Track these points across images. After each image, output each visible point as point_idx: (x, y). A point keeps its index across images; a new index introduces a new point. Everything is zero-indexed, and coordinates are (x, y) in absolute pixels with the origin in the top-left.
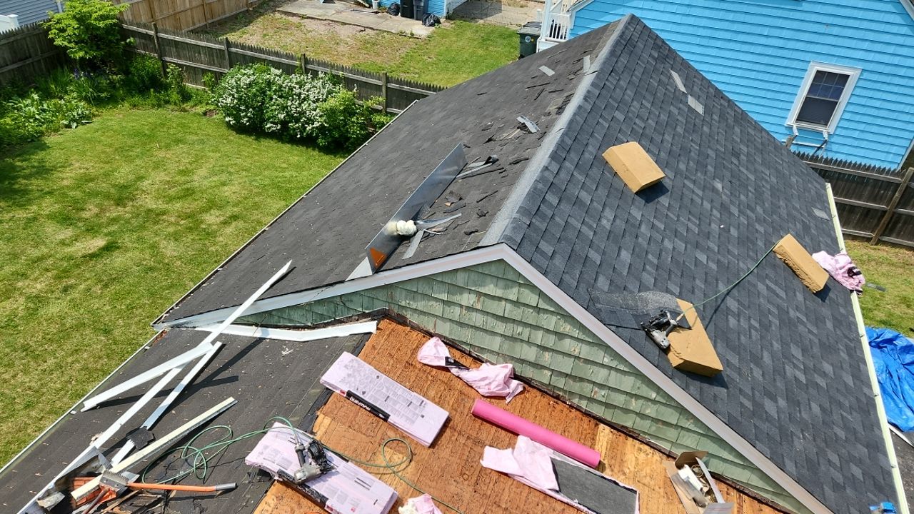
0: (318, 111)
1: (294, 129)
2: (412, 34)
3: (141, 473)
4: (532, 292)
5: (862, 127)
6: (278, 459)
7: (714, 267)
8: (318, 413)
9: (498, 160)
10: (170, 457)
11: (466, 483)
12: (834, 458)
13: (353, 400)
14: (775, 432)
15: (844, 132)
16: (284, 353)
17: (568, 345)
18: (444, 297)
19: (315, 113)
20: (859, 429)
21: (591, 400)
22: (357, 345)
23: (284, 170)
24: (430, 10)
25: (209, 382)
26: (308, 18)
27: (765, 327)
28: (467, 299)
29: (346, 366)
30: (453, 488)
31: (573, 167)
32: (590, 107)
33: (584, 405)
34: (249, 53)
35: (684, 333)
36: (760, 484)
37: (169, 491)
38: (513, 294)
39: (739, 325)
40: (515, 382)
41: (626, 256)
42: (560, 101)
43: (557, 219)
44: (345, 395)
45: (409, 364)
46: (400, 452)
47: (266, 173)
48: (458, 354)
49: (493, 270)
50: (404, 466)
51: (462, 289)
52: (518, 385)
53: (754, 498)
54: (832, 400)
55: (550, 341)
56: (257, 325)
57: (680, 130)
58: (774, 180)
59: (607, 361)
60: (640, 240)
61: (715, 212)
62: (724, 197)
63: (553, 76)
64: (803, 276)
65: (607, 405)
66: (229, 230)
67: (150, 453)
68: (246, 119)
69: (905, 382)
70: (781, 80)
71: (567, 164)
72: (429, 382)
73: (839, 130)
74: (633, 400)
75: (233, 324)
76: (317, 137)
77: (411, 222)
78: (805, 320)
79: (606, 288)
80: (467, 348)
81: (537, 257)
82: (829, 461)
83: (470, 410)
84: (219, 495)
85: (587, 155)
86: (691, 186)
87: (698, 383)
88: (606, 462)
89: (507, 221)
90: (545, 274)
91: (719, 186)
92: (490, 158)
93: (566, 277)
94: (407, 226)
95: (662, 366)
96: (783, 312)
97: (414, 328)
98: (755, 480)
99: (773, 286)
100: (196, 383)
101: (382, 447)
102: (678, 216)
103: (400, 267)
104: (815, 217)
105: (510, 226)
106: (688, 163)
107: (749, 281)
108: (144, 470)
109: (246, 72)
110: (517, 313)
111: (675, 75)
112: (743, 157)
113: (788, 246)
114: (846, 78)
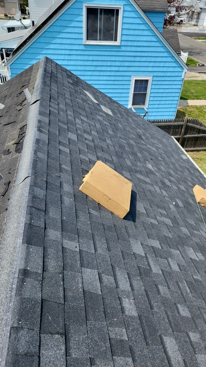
57: (111, 132)
61: (164, 192)
62: (157, 175)
63: (4, 109)
85: (66, 201)
86: (142, 177)
91: (150, 167)
102: (156, 218)
106: (129, 157)
111: (87, 93)
112: (143, 137)
114: (147, 81)
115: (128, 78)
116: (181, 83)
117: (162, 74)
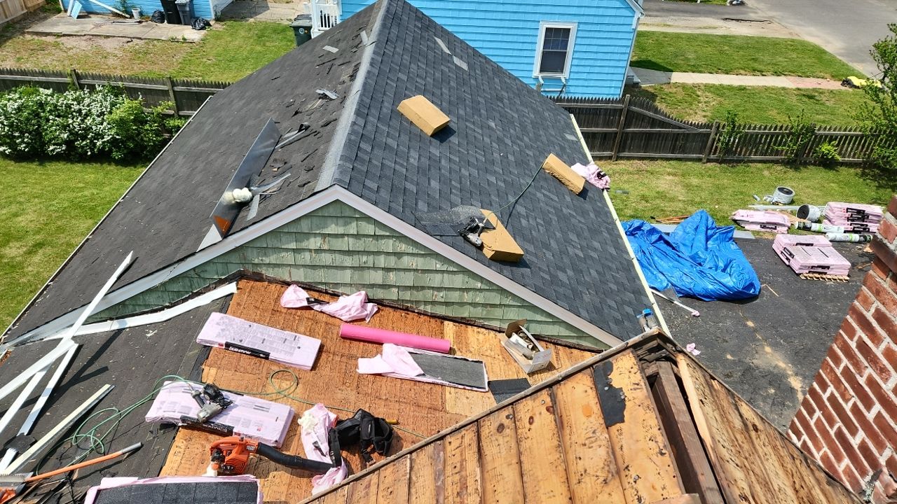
0: (105, 124)
1: (82, 147)
2: (184, 39)
3: (34, 470)
4: (369, 223)
5: (587, 69)
6: (178, 408)
7: (503, 185)
8: (203, 367)
9: (309, 126)
10: (60, 450)
11: (349, 389)
12: (613, 304)
13: (232, 349)
14: (569, 293)
15: (576, 76)
16: (149, 335)
17: (407, 262)
18: (293, 246)
19: (102, 127)
20: (626, 282)
21: (433, 303)
22: (223, 305)
23: (81, 189)
24: (197, 14)
25: (77, 379)
26: (64, 35)
27: (548, 223)
28: (314, 243)
29: (218, 324)
30: (339, 395)
31: (376, 121)
32: (377, 71)
33: (429, 309)
34: (9, 77)
35: (491, 233)
36: (567, 333)
37: (72, 472)
38: (352, 229)
39: (529, 224)
40: (370, 305)
41: (435, 184)
42: (350, 71)
43: (374, 162)
44: (224, 347)
45: (275, 311)
46: (286, 380)
47: (62, 196)
48: (316, 295)
49: (331, 211)
50: (293, 389)
51: (307, 235)
52: (373, 306)
53: (566, 346)
54: (603, 266)
55: (392, 262)
56: (111, 319)
57: (452, 84)
58: (532, 116)
59: (439, 266)
60: (443, 171)
61: (494, 144)
62: (498, 132)
63: (338, 52)
64: (567, 183)
65: (447, 304)
66: (37, 258)
67: (38, 450)
68: (24, 145)
69: (654, 255)
70: (521, 39)
71: (371, 118)
72: (297, 322)
73: (572, 74)
74: (465, 294)
75: (83, 324)
76: (110, 151)
77: (246, 190)
78: (574, 214)
79: (426, 210)
80: (323, 287)
81: (366, 192)
82: (609, 306)
83: (338, 334)
84: (128, 457)
85: (384, 110)
86: (472, 126)
87: (508, 268)
88: (455, 347)
89: (334, 168)
90: (375, 204)
91: (493, 124)
92: (302, 125)
93: (393, 205)
94: (243, 194)
95: (480, 259)
96: (558, 212)
97: (271, 281)
98: (563, 332)
99: (548, 194)
100: (63, 384)
101: (270, 379)
102: (468, 150)
103: (247, 227)
104: (568, 141)
105: (337, 171)
106: (466, 109)
107: (529, 192)
108: (36, 467)
109: (11, 97)
110: (359, 245)
111: (439, 41)
112: (505, 101)
113: (553, 162)
114: (569, 30)
115: (533, 25)
116: (631, 36)
117: (596, 20)
